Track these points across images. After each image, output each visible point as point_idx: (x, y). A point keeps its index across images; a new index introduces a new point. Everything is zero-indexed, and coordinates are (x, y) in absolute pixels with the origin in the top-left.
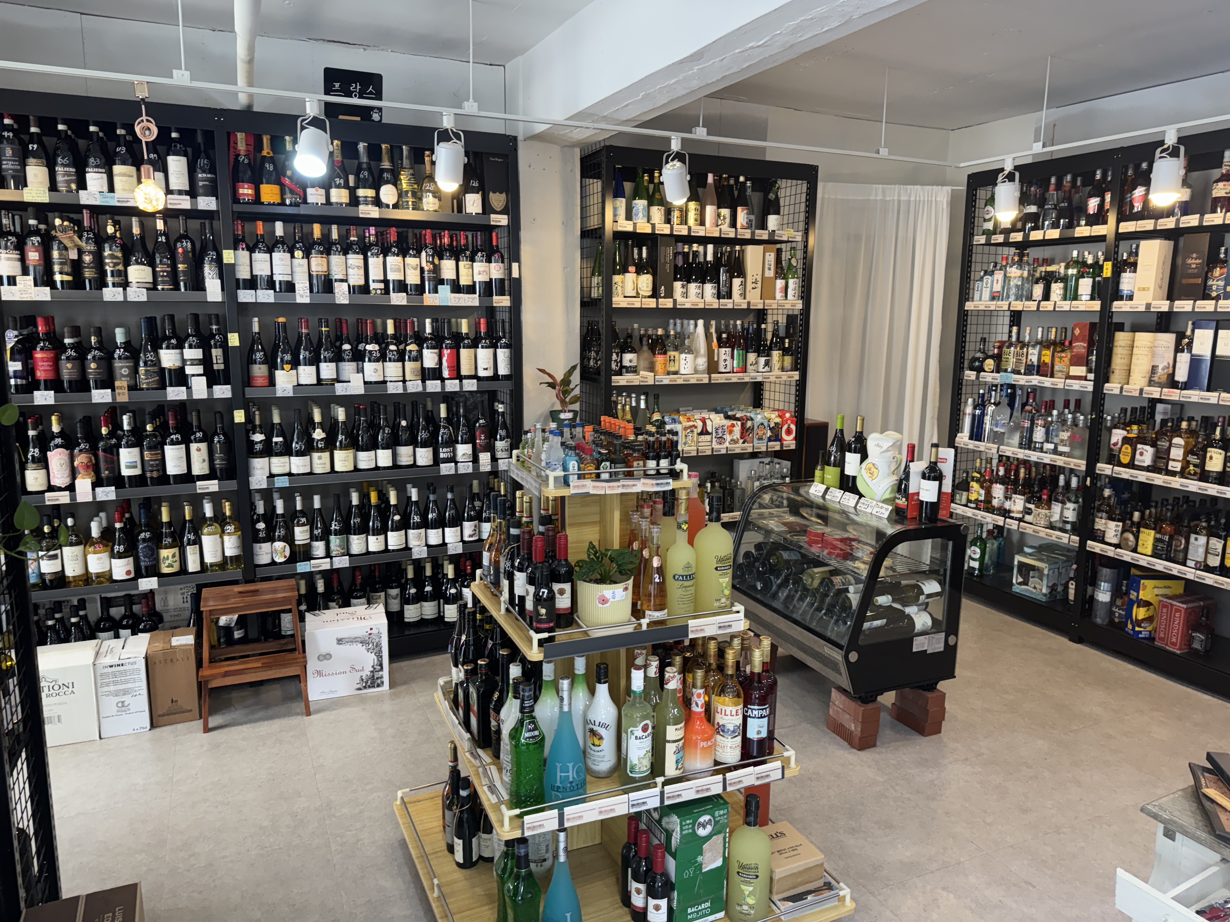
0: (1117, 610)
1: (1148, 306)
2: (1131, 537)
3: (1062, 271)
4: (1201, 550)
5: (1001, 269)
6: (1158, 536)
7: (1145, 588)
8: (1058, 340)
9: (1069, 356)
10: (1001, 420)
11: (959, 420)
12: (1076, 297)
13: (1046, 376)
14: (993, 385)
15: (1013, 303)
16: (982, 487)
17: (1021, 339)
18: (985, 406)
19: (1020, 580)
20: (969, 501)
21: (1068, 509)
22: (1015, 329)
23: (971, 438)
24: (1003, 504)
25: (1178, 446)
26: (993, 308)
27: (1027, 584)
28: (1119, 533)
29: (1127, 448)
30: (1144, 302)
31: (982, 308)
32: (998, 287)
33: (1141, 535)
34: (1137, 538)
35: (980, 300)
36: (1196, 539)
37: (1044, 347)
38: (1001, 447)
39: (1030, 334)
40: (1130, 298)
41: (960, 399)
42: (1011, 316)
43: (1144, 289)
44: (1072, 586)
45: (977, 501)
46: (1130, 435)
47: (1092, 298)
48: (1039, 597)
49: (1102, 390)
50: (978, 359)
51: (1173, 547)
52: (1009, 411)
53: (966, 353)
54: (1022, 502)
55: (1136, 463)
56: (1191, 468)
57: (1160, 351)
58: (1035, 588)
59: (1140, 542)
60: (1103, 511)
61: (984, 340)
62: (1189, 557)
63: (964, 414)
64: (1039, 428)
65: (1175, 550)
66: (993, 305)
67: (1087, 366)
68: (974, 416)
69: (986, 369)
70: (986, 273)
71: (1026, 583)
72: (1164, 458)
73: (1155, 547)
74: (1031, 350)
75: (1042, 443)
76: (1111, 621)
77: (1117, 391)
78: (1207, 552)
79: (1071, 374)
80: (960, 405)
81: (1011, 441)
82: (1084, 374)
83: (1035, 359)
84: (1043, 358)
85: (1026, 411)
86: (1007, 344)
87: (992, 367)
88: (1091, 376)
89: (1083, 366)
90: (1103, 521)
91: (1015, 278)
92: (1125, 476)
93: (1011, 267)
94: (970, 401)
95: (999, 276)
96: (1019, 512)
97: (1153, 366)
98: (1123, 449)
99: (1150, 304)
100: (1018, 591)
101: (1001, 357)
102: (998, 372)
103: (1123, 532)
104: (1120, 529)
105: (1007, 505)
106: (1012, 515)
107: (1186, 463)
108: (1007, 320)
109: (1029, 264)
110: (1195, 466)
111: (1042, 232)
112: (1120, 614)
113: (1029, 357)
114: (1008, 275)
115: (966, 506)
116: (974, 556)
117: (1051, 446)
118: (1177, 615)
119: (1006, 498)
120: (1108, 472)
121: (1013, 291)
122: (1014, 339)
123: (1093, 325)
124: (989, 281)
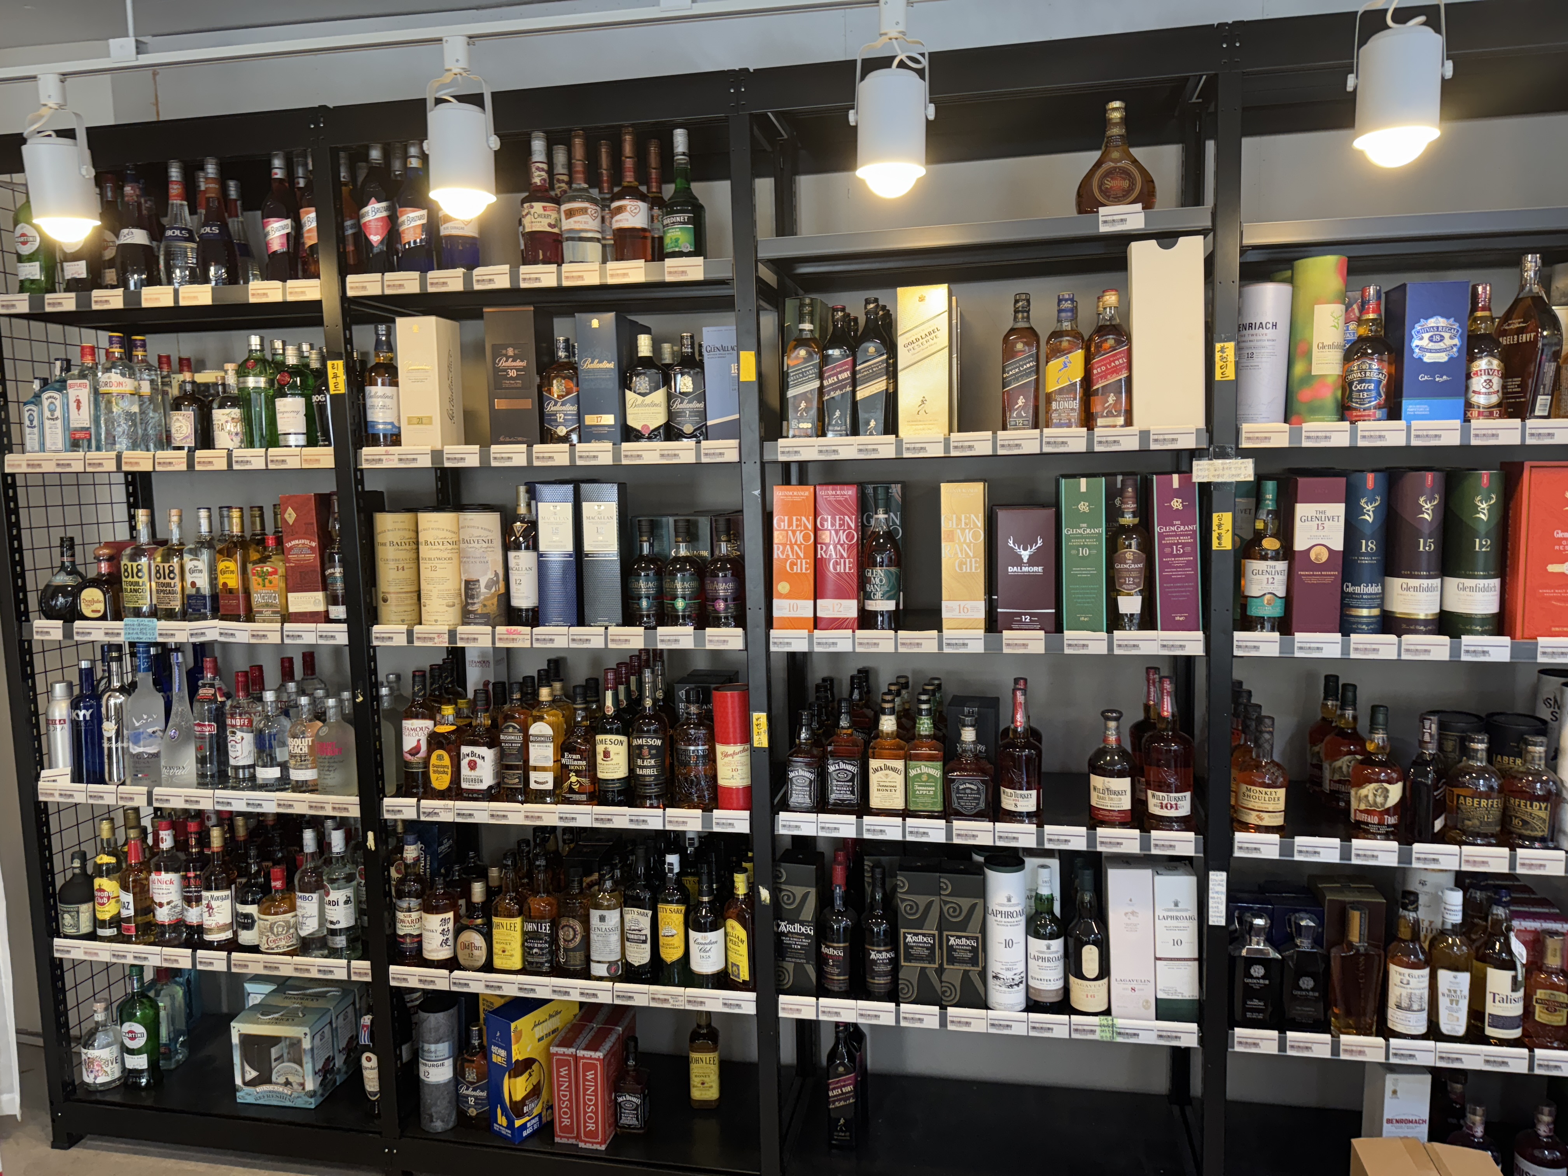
0: (469, 1092)
1: (437, 455)
2: (478, 940)
3: (231, 380)
4: (615, 938)
5: (82, 376)
6: (530, 927)
7: (519, 1034)
8: (248, 535)
9: (281, 571)
10: (147, 725)
11: (38, 737)
12: (273, 439)
13: (237, 618)
14: (111, 647)
15: (126, 454)
16: (125, 888)
17: (160, 536)
18: (99, 698)
19: (251, 1074)
20: (98, 923)
21: (335, 903)
22: (142, 515)
23: (77, 778)
24: (182, 913)
25: (541, 739)
26: (78, 467)
27: (269, 1081)
28: (451, 936)
29: (440, 758)
30: (428, 449)
31: (49, 467)
32: (82, 418)
33: (495, 931)
34: (488, 938)
35: (42, 448)
36: (602, 919)
37: (220, 552)
38: (157, 790)
39: (180, 525)
40: (395, 439)
41: (34, 688)
42: (127, 484)
43: (420, 421)
44: (370, 1066)
45: (117, 921)
46: (442, 729)
47: (311, 441)
48: (299, 1103)
49: (369, 640)
50: (61, 589)
51: (562, 943)
52: (159, 701)
53: (29, 576)
54: (227, 903)
55: (464, 785)
56: (574, 779)
57: (476, 549)
58: (287, 1083)
59: (497, 948)
60: (410, 895)
61: (68, 544)
62: (594, 956)
63: (50, 722)
64: (239, 734)
65: (566, 950)
66: (76, 461)
67: (325, 588)
68: (75, 724)
69: (87, 612)
70: (45, 384)
71: (264, 1078)
72: (517, 767)
73: (526, 951)
74: (189, 563)
75: (253, 766)
76: (462, 1114)
77: (401, 640)
78: (624, 938)
79: (292, 609)
80: (35, 701)
81: (179, 772)
82: (321, 608)
83: (203, 582)
84: (221, 580)
85: (202, 701)
86: (128, 551)
87: (101, 607)
88: (339, 611)
89: (317, 590)
90: (414, 915)
91: (122, 396)
92: (446, 817)
93: (107, 370)
94: (59, 689)
95: (80, 391)
96: (222, 928)
97: (467, 583)
98: (434, 760)
99: (441, 452)
100: (250, 1100)
101: (120, 582)
102: (118, 616)
103: (458, 932)
104: (451, 925)
105: (193, 916)
106: (207, 937)
107: (562, 773)
108: (120, 493)
109: (149, 368)
110: (578, 773)
111: (170, 289)
112: (476, 1098)
113: (189, 578)
114: (102, 389)
115: (92, 936)
116: (131, 1044)
117: (274, 773)
118: (590, 1075)
119: (188, 900)
120: (410, 814)
121: (122, 428)
122: (144, 536)
123: (323, 501)
124: (58, 403)
